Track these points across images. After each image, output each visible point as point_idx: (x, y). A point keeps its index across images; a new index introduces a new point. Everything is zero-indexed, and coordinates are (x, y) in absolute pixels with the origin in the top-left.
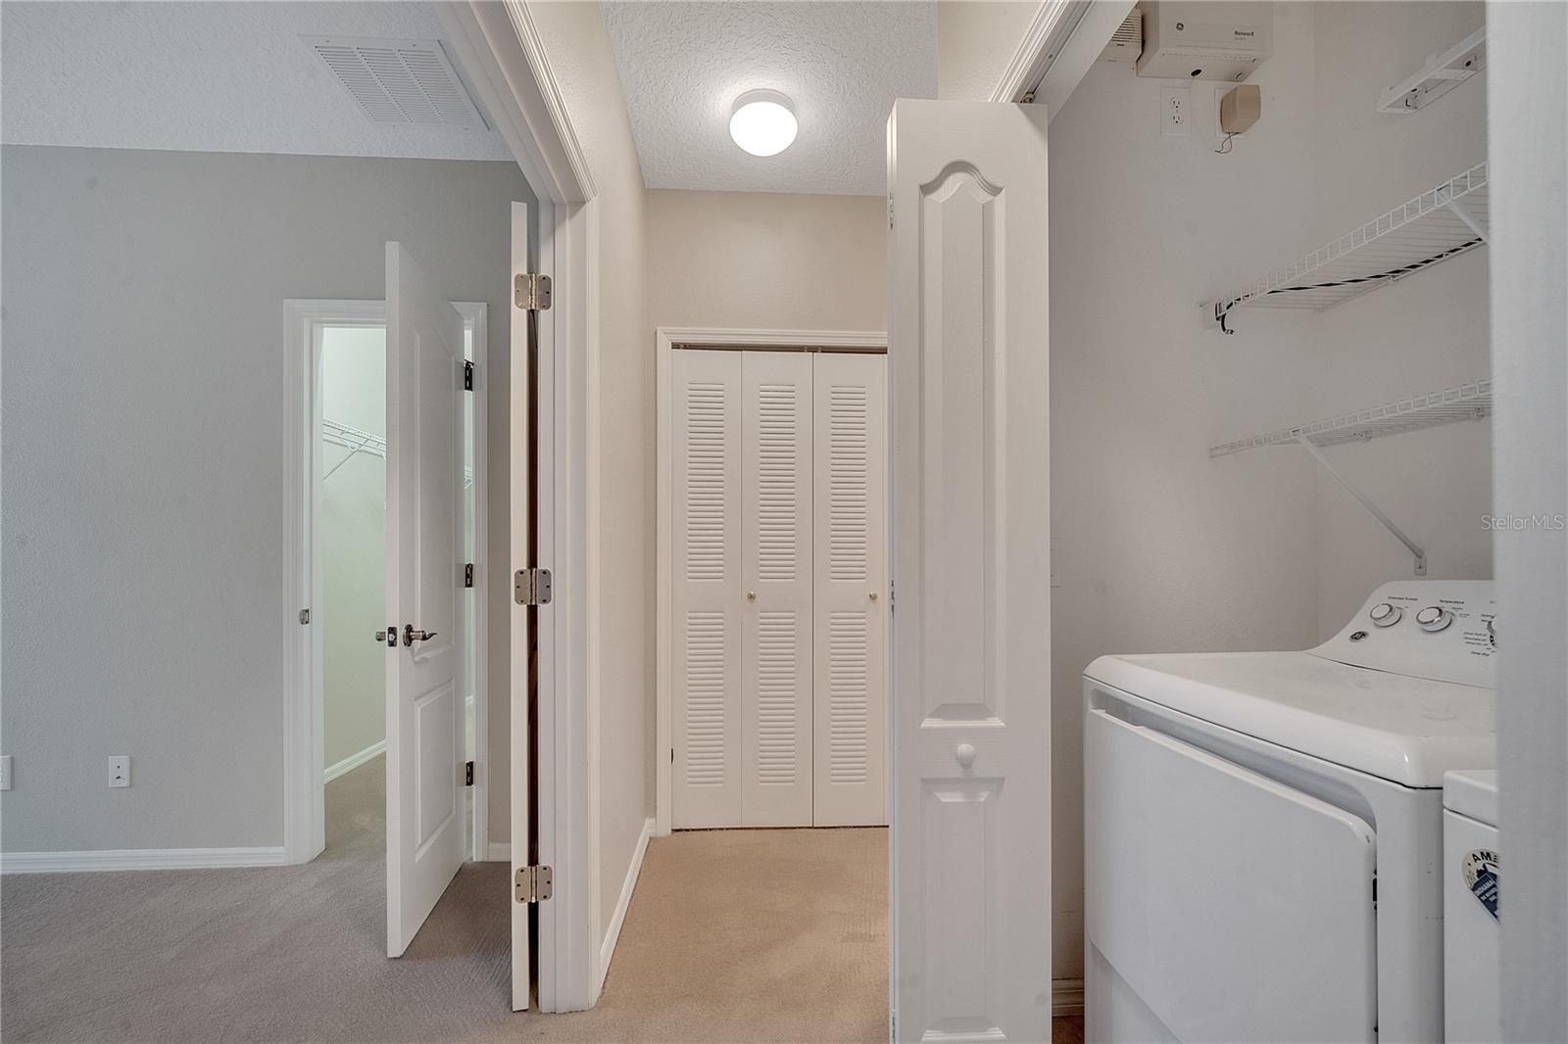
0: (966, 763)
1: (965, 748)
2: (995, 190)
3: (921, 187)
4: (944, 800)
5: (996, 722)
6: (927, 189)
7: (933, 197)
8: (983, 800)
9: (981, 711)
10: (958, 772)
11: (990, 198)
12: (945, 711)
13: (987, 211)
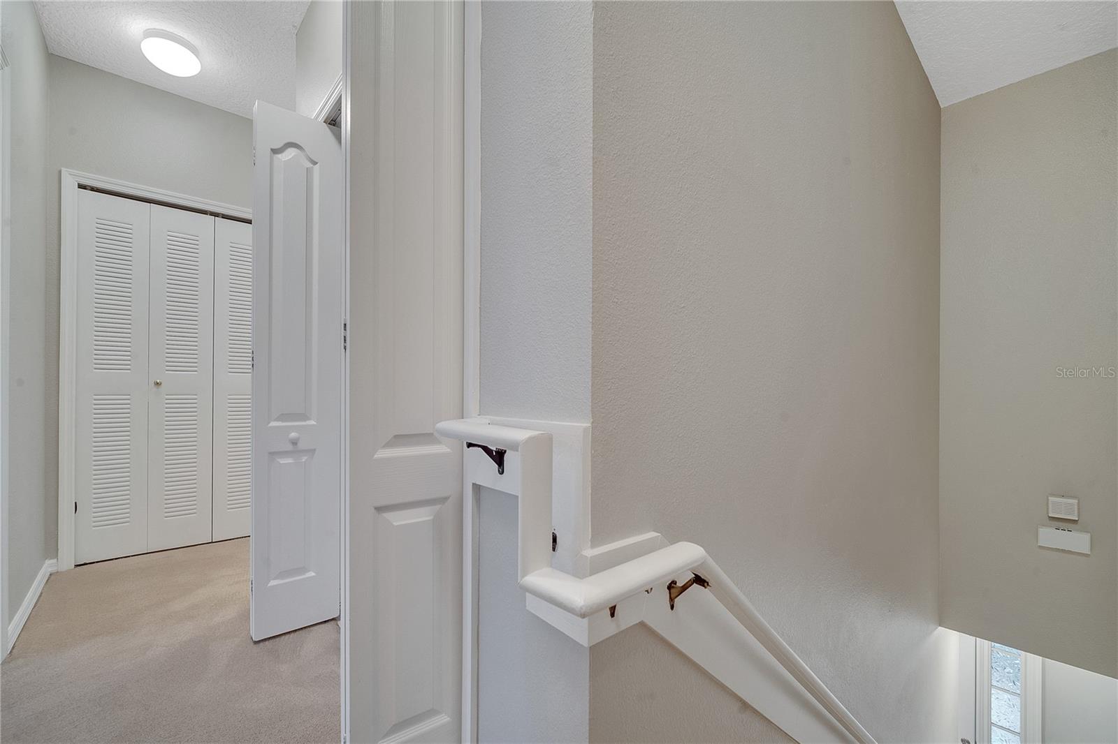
0: (294, 443)
1: (293, 435)
2: (315, 163)
3: (272, 150)
4: (281, 462)
5: (313, 422)
6: (275, 151)
7: (279, 156)
8: (304, 460)
9: (304, 417)
10: (290, 447)
11: (312, 165)
12: (282, 417)
13: (309, 172)
